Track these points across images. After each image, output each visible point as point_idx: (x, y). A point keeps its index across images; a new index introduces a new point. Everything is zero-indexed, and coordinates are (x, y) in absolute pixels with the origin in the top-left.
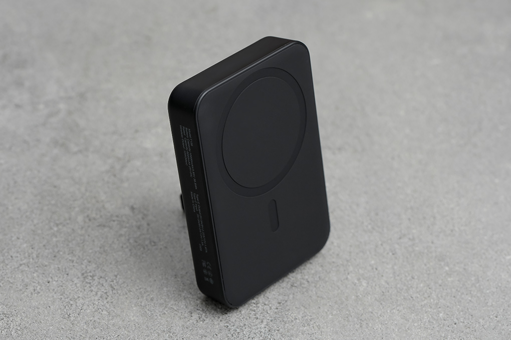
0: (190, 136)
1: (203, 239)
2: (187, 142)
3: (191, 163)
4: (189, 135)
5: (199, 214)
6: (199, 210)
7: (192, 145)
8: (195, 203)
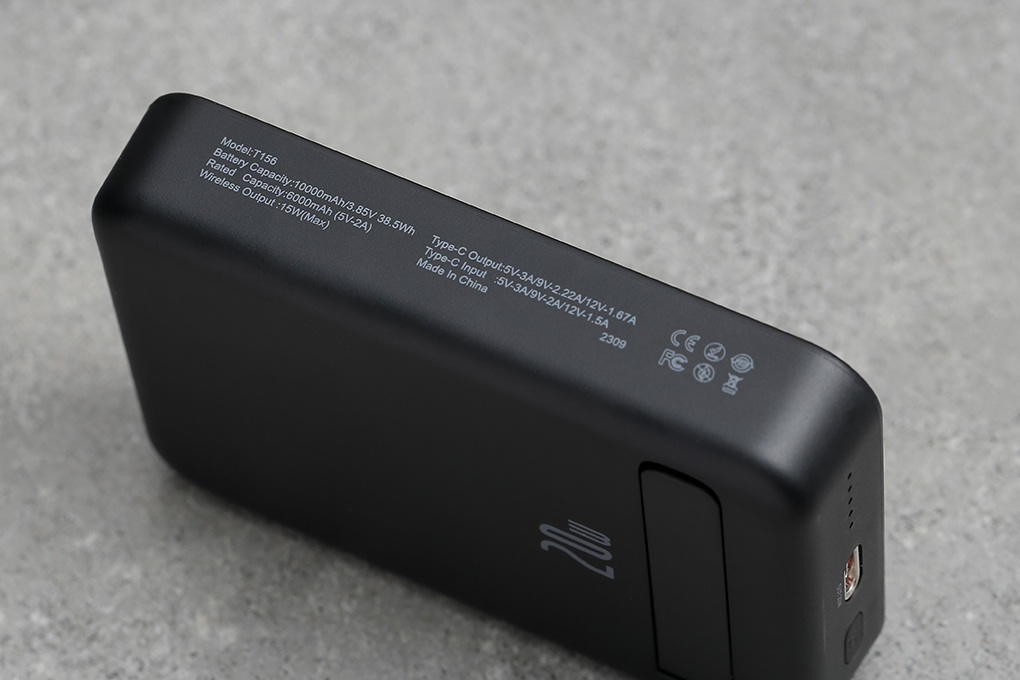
0: (244, 150)
1: (589, 310)
2: (257, 176)
3: (329, 204)
4: (238, 155)
5: (501, 274)
6: (487, 262)
7: (273, 161)
8: (459, 272)
